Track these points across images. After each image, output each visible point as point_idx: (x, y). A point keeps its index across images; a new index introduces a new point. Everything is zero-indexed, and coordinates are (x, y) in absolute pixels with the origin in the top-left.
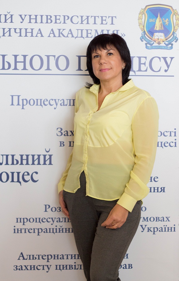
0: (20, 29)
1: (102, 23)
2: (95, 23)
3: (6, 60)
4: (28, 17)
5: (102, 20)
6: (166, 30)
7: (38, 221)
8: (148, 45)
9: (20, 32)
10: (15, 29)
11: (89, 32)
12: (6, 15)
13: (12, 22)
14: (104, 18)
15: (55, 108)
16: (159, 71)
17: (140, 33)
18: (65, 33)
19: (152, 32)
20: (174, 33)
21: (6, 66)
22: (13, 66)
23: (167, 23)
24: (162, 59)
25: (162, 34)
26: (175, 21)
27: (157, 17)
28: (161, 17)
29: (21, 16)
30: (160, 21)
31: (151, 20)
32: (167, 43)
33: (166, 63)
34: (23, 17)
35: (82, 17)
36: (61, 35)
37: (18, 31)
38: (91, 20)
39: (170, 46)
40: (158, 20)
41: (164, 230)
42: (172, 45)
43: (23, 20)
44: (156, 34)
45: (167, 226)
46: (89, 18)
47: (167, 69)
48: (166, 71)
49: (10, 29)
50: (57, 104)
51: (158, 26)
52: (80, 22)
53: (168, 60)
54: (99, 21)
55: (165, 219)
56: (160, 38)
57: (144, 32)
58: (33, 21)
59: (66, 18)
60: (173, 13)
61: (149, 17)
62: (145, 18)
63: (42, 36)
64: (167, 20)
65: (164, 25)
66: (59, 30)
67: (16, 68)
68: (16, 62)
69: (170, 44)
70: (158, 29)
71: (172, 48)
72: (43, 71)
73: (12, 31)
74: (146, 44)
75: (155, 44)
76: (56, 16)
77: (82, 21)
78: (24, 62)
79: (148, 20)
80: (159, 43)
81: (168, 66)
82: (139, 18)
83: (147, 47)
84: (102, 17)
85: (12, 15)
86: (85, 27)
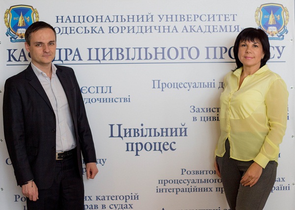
0: (159, 27)
1: (225, 20)
2: (220, 20)
3: (148, 52)
4: (165, 17)
5: (225, 17)
6: (278, 25)
7: (176, 182)
9: (159, 29)
10: (155, 27)
11: (215, 27)
12: (147, 16)
13: (152, 21)
14: (227, 16)
15: (189, 90)
16: (273, 57)
18: (196, 29)
19: (266, 26)
20: (284, 26)
21: (149, 57)
22: (154, 57)
23: (279, 18)
24: (275, 48)
25: (275, 28)
26: (285, 16)
27: (270, 14)
28: (273, 13)
29: (159, 16)
30: (273, 17)
31: (265, 17)
32: (279, 35)
33: (279, 51)
34: (161, 16)
35: (209, 15)
36: (192, 31)
37: (157, 28)
38: (217, 18)
39: (282, 37)
40: (271, 16)
41: (280, 189)
42: (283, 36)
43: (161, 19)
44: (270, 28)
45: (283, 186)
46: (215, 16)
47: (279, 56)
48: (279, 58)
49: (151, 27)
50: (190, 87)
51: (271, 21)
52: (207, 20)
53: (281, 49)
54: (222, 18)
55: (281, 180)
56: (273, 31)
57: (260, 26)
58: (169, 20)
59: (196, 16)
60: (283, 10)
61: (264, 14)
62: (260, 15)
63: (177, 32)
64: (279, 16)
65: (276, 20)
66: (191, 26)
67: (156, 58)
68: (156, 53)
69: (281, 35)
70: (271, 24)
71: (283, 38)
72: (178, 60)
73: (153, 28)
75: (270, 36)
76: (188, 15)
77: (209, 19)
78: (163, 53)
79: (263, 17)
80: (273, 35)
81: (281, 54)
82: (256, 15)
84: (225, 15)
85: (152, 16)
86: (211, 23)
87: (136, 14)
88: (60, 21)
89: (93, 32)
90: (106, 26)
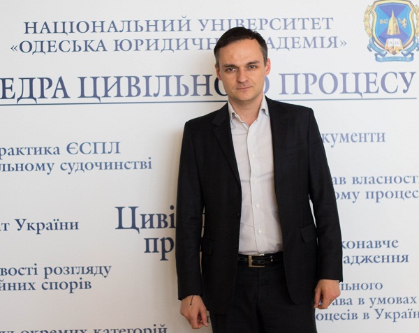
0: (201, 40)
1: (314, 28)
2: (304, 28)
3: (181, 83)
4: (210, 23)
5: (314, 23)
6: (403, 35)
8: (379, 56)
9: (201, 44)
10: (194, 40)
11: (296, 40)
12: (180, 21)
13: (188, 30)
14: (316, 21)
16: (396, 91)
17: (367, 40)
19: (383, 38)
20: (414, 38)
21: (183, 91)
22: (191, 91)
23: (405, 24)
24: (399, 75)
25: (398, 40)
26: (415, 21)
27: (390, 16)
28: (396, 16)
29: (201, 21)
30: (394, 22)
31: (382, 22)
32: (405, 52)
33: (405, 80)
34: (204, 22)
35: (285, 20)
37: (197, 42)
38: (299, 24)
39: (410, 56)
40: (391, 20)
41: (408, 315)
42: (412, 54)
43: (204, 26)
44: (389, 40)
45: (414, 310)
46: (296, 21)
47: (406, 88)
48: (405, 91)
49: (186, 40)
51: (392, 29)
52: (283, 27)
53: (408, 76)
54: (309, 24)
55: (410, 300)
56: (395, 45)
57: (373, 38)
58: (218, 28)
59: (264, 22)
60: (412, 10)
61: (379, 18)
62: (373, 19)
64: (404, 20)
65: (400, 27)
67: (195, 94)
68: (196, 85)
69: (410, 53)
70: (392, 34)
71: (412, 59)
73: (190, 42)
74: (376, 55)
75: (389, 55)
76: (249, 20)
77: (286, 26)
78: (207, 85)
79: (378, 22)
80: (394, 53)
81: (408, 85)
82: (366, 19)
83: (377, 59)
84: (313, 19)
85: (188, 21)
86: (289, 33)
87: (160, 18)
88: (31, 31)
89: (88, 49)
90: (109, 38)
